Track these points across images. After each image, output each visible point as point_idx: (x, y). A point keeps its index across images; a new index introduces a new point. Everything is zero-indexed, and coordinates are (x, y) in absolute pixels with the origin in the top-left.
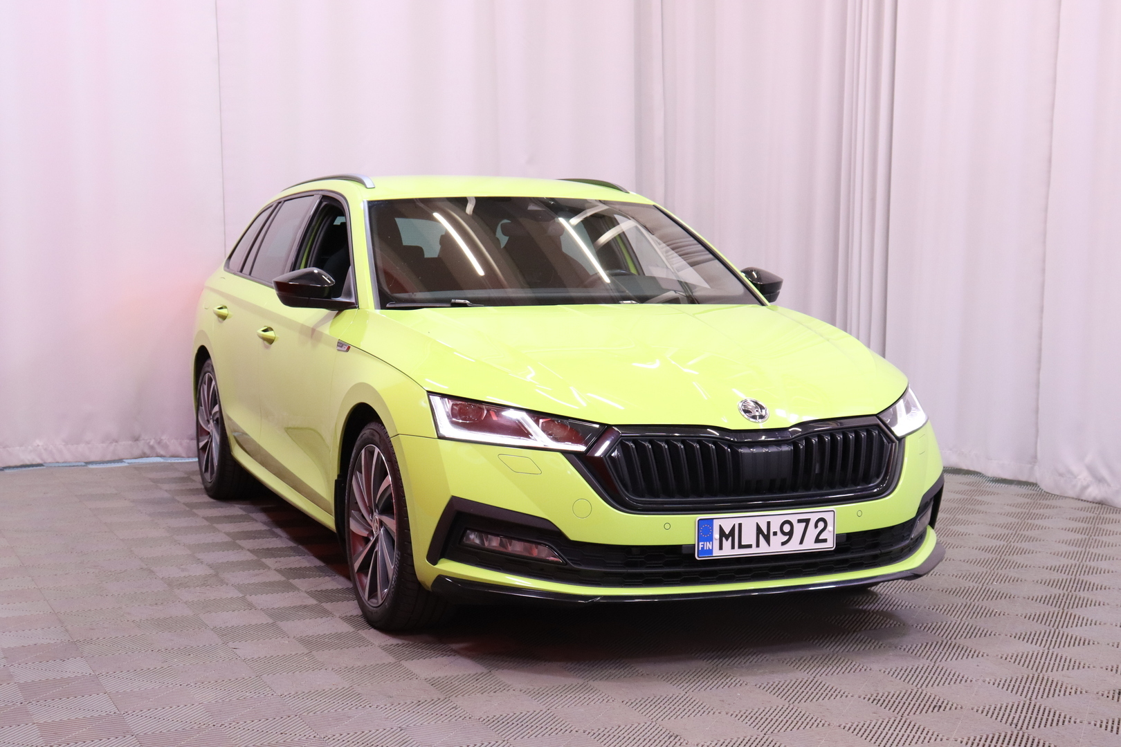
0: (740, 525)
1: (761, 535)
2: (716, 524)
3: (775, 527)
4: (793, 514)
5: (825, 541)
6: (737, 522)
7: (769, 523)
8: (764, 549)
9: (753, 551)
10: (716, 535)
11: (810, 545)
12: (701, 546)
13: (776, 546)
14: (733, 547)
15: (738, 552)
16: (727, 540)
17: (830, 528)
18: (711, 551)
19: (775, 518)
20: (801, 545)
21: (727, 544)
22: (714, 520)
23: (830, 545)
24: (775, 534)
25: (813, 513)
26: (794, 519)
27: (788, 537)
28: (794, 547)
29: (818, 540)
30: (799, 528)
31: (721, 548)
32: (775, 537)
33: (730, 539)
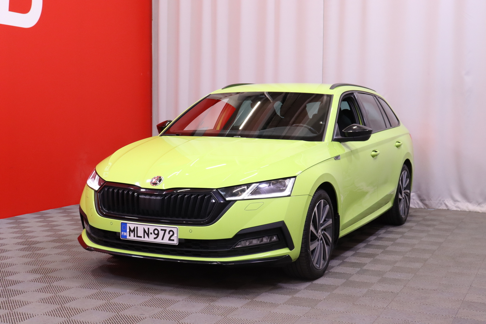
0: (137, 227)
1: (145, 233)
2: (128, 225)
3: (151, 231)
4: (160, 227)
5: (173, 240)
6: (136, 226)
7: (148, 229)
8: (146, 239)
9: (142, 239)
10: (128, 230)
11: (166, 241)
12: (122, 234)
13: (151, 239)
14: (134, 236)
15: (136, 239)
16: (132, 233)
17: (175, 235)
18: (126, 236)
19: (151, 227)
20: (162, 240)
21: (132, 234)
22: (127, 224)
23: (176, 242)
24: (151, 233)
25: (168, 227)
26: (159, 229)
27: (156, 236)
28: (159, 240)
29: (170, 240)
30: (161, 233)
31: (130, 236)
32: (151, 235)
33: (133, 232)
